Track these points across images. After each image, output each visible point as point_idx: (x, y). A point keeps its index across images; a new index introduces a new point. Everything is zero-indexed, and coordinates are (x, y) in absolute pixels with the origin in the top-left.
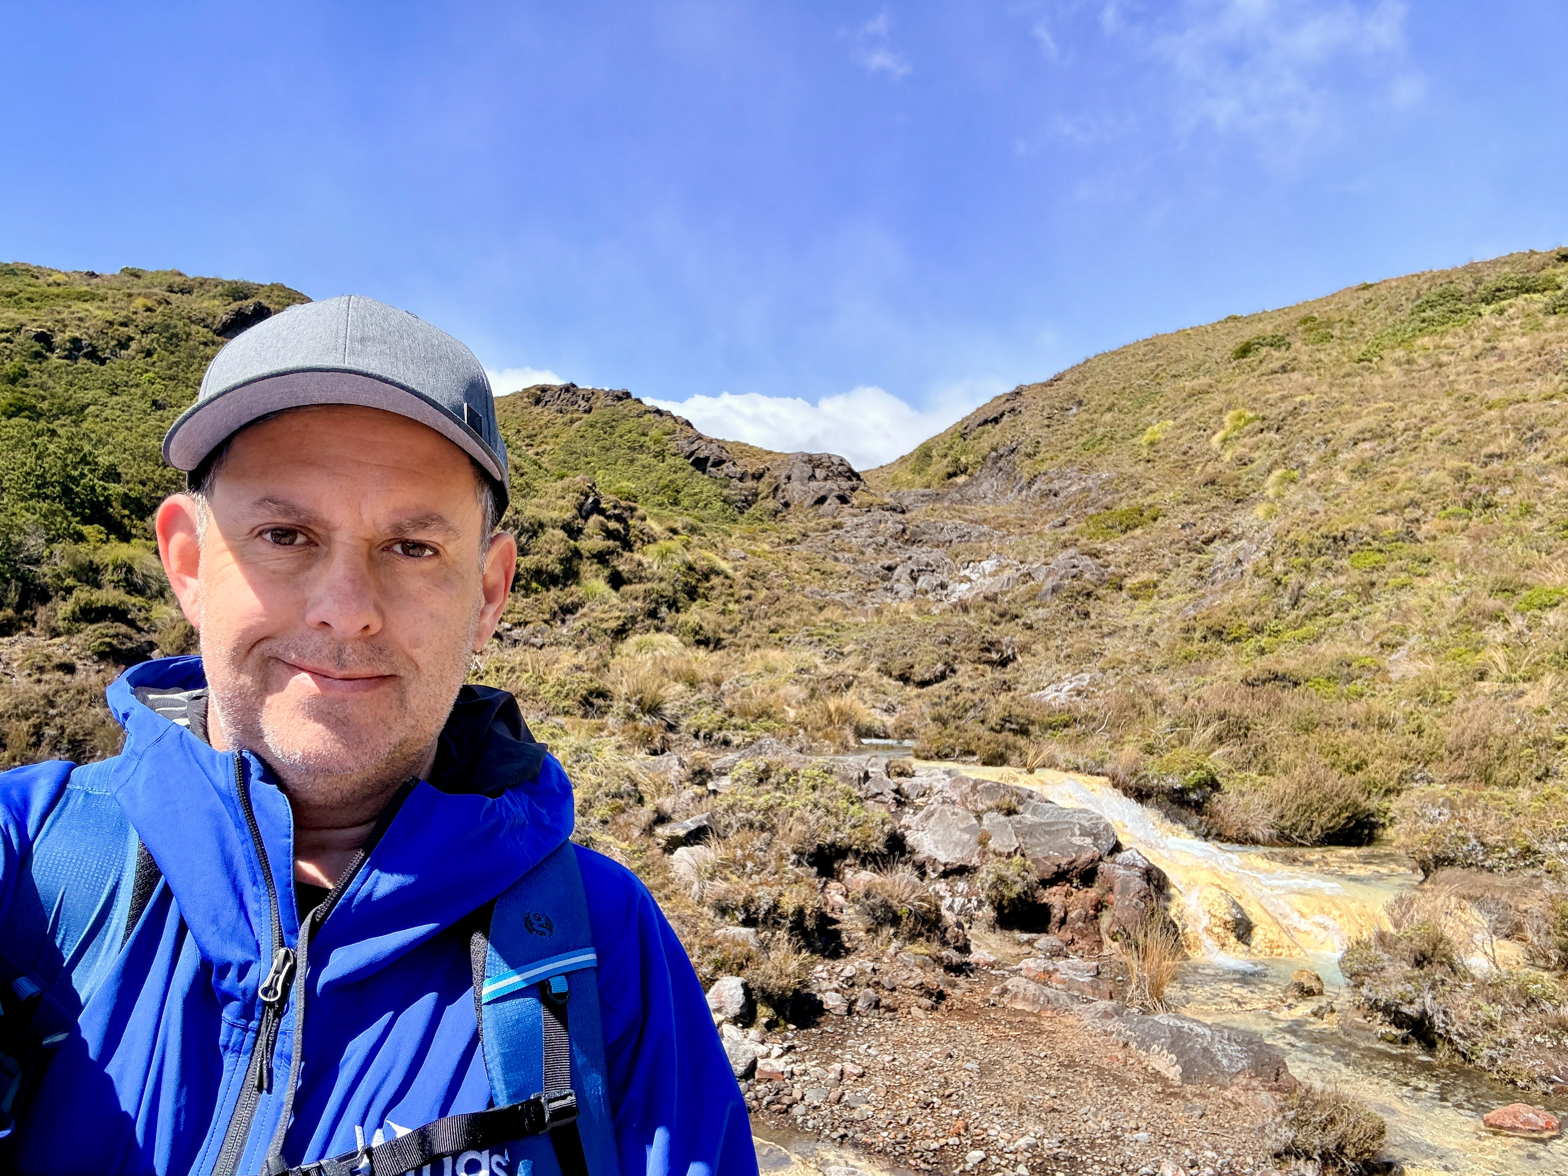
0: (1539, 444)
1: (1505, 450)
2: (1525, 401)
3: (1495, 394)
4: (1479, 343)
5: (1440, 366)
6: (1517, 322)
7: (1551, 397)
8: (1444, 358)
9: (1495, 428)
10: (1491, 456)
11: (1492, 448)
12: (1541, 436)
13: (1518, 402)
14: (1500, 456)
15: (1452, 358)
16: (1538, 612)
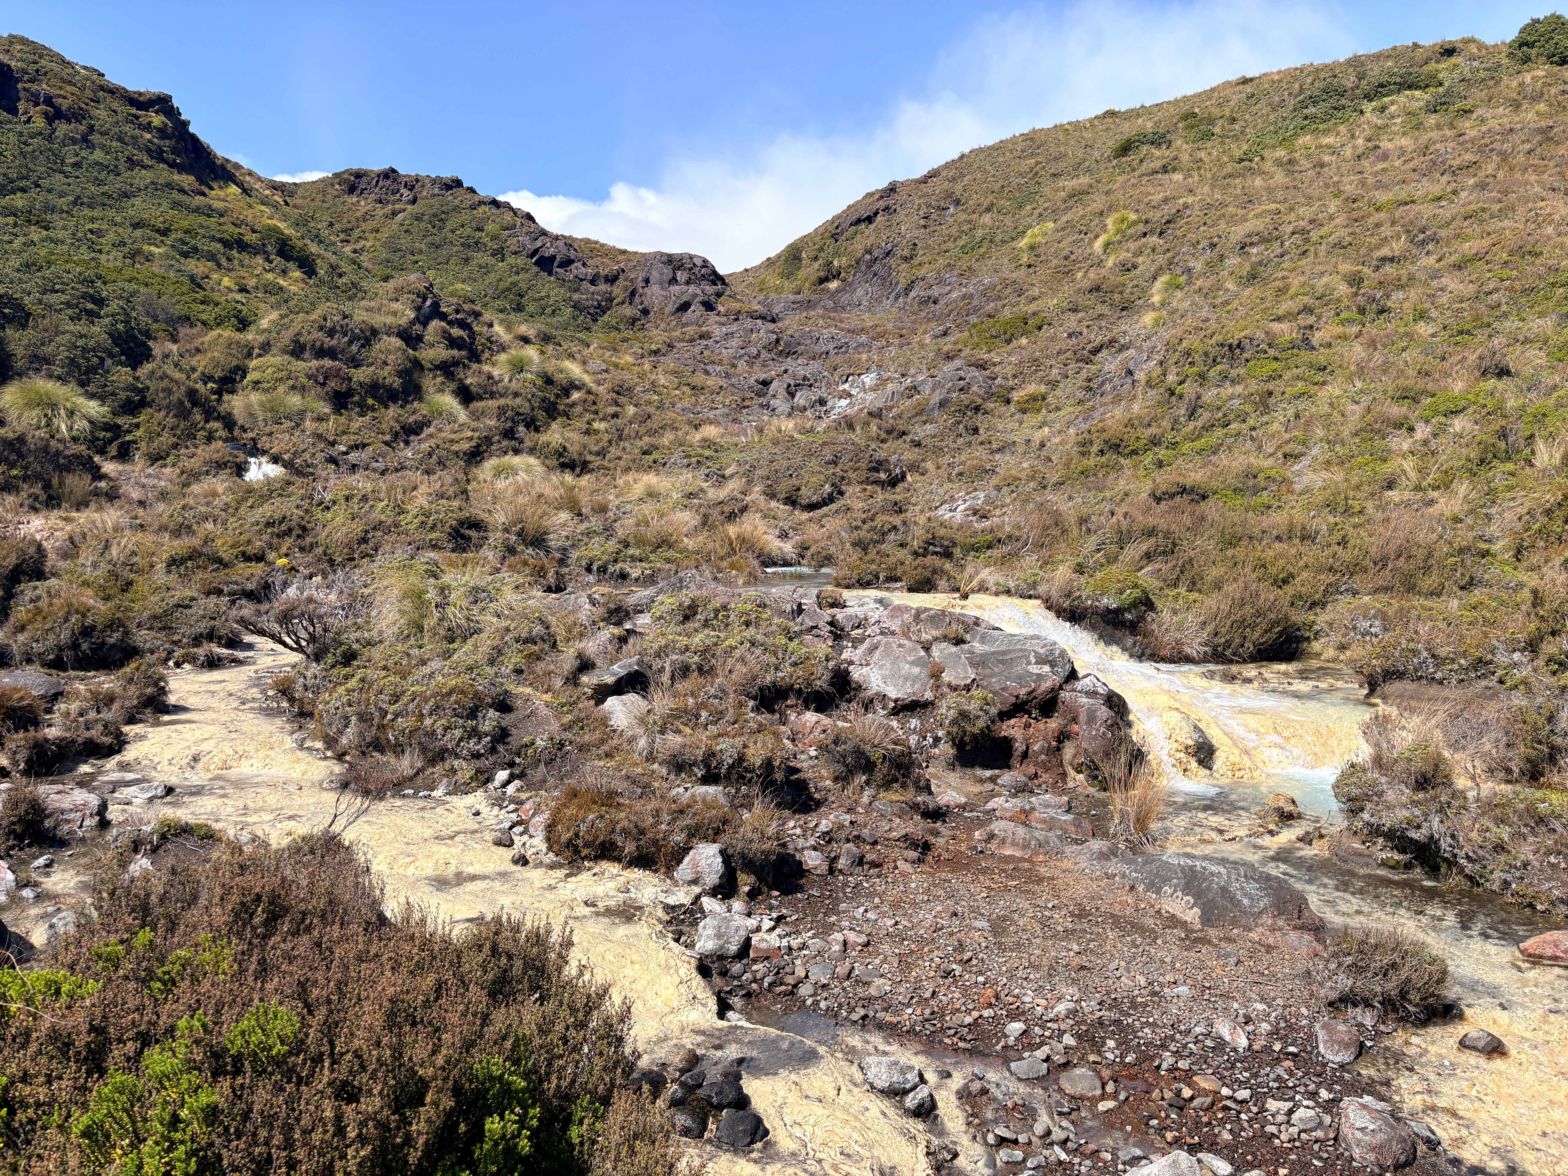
0: (1430, 247)
1: (1397, 253)
2: (1413, 202)
3: (1382, 197)
4: (1360, 141)
5: (1322, 166)
6: (1399, 120)
7: (1439, 199)
8: (1327, 159)
9: (1386, 231)
10: (1383, 260)
11: (1385, 252)
12: (1434, 239)
13: (1406, 203)
14: (1392, 260)
15: (1334, 158)
16: (1443, 419)
